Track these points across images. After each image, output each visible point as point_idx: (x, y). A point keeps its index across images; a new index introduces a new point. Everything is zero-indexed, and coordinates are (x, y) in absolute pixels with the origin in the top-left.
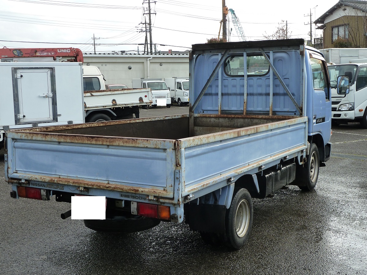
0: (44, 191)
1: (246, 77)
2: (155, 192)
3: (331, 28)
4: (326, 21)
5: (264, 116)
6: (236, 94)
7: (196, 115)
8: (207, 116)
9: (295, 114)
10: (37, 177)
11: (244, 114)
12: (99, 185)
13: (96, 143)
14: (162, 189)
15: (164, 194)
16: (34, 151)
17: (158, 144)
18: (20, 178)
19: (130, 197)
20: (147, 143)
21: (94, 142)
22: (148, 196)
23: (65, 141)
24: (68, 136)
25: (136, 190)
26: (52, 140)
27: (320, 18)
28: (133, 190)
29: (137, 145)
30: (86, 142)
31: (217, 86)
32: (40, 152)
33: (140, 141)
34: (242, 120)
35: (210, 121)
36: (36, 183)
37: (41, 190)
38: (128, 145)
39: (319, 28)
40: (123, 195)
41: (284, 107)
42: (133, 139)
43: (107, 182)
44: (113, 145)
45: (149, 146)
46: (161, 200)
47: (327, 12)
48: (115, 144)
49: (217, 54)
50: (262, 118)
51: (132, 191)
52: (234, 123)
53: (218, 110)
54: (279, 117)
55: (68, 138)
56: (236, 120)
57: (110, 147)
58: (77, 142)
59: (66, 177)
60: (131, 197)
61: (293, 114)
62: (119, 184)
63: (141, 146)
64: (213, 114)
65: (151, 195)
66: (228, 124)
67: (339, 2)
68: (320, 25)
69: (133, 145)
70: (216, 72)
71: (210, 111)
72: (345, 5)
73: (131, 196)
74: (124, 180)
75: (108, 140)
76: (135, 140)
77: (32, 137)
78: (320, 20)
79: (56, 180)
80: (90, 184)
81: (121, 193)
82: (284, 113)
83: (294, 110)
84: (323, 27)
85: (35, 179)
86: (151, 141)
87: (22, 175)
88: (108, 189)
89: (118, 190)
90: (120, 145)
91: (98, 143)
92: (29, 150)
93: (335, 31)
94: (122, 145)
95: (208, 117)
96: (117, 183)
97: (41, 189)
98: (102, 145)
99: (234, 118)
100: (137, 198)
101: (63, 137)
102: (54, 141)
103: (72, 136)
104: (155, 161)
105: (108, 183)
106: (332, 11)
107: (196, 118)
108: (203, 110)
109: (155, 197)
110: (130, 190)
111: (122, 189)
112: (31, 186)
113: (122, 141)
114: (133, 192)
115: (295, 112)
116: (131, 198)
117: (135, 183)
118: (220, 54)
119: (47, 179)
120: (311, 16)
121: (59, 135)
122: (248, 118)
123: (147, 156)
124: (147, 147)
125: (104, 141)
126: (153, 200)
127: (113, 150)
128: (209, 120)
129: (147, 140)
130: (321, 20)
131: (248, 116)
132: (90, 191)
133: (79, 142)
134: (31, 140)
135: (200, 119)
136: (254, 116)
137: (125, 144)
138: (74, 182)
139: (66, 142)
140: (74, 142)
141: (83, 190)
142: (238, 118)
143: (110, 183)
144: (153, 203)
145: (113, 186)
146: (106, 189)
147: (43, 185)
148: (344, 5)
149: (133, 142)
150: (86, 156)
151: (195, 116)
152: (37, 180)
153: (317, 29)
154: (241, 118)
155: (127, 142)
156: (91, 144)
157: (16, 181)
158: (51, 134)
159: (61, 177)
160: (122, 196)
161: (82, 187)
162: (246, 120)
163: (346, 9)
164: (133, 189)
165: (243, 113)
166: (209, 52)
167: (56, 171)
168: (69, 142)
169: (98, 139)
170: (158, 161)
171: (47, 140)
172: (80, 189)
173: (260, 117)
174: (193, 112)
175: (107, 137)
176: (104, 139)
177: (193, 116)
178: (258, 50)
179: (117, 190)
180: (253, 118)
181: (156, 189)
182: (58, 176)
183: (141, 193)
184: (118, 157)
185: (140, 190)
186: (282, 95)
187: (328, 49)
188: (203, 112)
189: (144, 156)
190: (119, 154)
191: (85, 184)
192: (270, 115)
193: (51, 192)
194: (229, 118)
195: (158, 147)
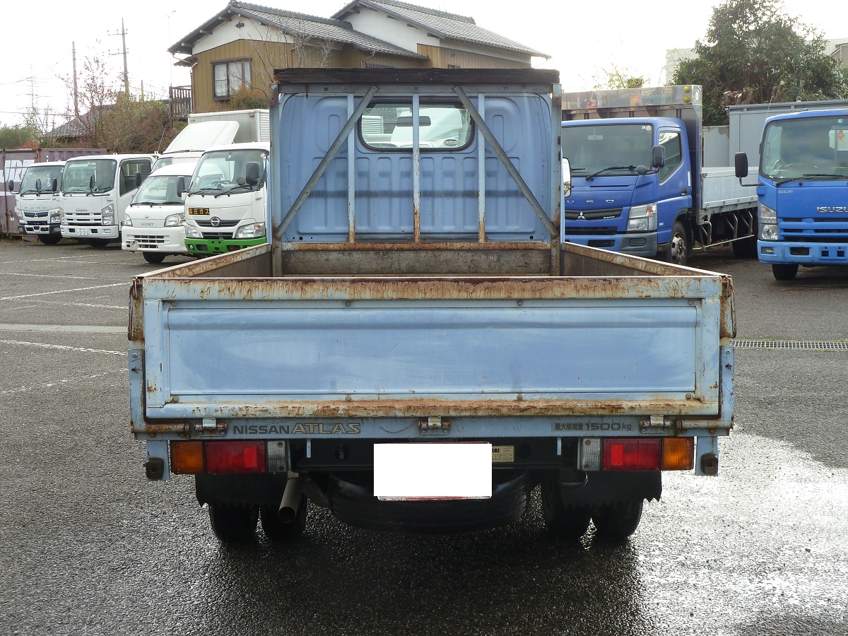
0: (280, 444)
1: (416, 154)
2: (668, 405)
3: (210, 66)
4: (197, 50)
5: (466, 245)
6: (389, 194)
7: (288, 246)
8: (319, 247)
9: (532, 238)
10: (268, 406)
11: (417, 240)
12: (494, 405)
13: (488, 296)
14: (683, 396)
15: (695, 408)
16: (249, 332)
17: (680, 287)
18: (197, 415)
19: (585, 427)
20: (649, 288)
21: (480, 294)
22: (648, 418)
23: (379, 296)
24: (386, 281)
25: (614, 407)
26: (330, 297)
27: (183, 41)
28: (603, 408)
29: (619, 294)
30: (455, 295)
31: (345, 174)
32: (271, 334)
33: (629, 283)
34: (411, 255)
35: (327, 260)
36: (251, 424)
37: (270, 444)
38: (591, 295)
39: (181, 63)
40: (564, 425)
41: (507, 224)
42: (605, 280)
43: (515, 397)
44: (543, 297)
45: (654, 294)
46: (687, 424)
47: (200, 28)
48: (550, 295)
49: (345, 94)
50: (461, 250)
51: (601, 412)
52: (392, 263)
53: (348, 234)
54: (503, 246)
55: (390, 286)
56: (395, 255)
57: (525, 304)
58: (420, 296)
59: (375, 397)
60: (588, 427)
61: (528, 237)
62: (555, 397)
63: (633, 294)
64: (336, 243)
65: (658, 415)
66: (374, 266)
67: (228, 8)
68: (184, 56)
69: (609, 294)
70: (342, 139)
71: (321, 236)
72: (242, 16)
73: (588, 425)
74: (567, 387)
75: (528, 285)
76: (614, 282)
77: (250, 291)
78: (183, 45)
79: (342, 407)
80: (465, 405)
81: (558, 421)
82: (506, 235)
83: (530, 230)
84: (190, 61)
85: (258, 414)
86: (660, 283)
87: (205, 406)
88: (525, 413)
89: (559, 414)
90: (568, 296)
91: (495, 295)
92: (226, 331)
93: (221, 72)
94: (574, 295)
95: (323, 250)
96: (548, 397)
97: (266, 441)
98: (509, 299)
99: (391, 250)
100: (606, 427)
101: (372, 285)
102: (337, 298)
103: (402, 281)
104: (664, 331)
105: (520, 399)
106: (210, 28)
107: (286, 254)
108: (299, 233)
109: (666, 417)
110: (596, 408)
111: (571, 409)
112: (230, 436)
113: (573, 286)
114: (606, 412)
115: (533, 233)
116: (588, 429)
117: (605, 389)
118: (351, 97)
119: (309, 408)
120: (123, 34)
121: (353, 282)
122: (426, 250)
123: (642, 320)
124: (648, 298)
125: (513, 289)
126: (664, 427)
127: (537, 312)
128: (323, 257)
129: (650, 280)
130: (187, 45)
131: (426, 245)
132: (454, 427)
133: (428, 296)
134: (244, 300)
135: (300, 255)
136: (442, 245)
137: (582, 294)
138: (410, 407)
139: (382, 300)
140: (411, 297)
141: (439, 424)
142: (402, 250)
143: (525, 396)
144: (654, 435)
145: (541, 405)
146: (518, 414)
147: (281, 427)
148: (239, 15)
149: (608, 287)
150: (444, 332)
151: (285, 249)
152: (269, 416)
153: (176, 64)
154: (409, 250)
155: (587, 288)
156: (472, 300)
157: (180, 427)
158: (323, 281)
159: (353, 398)
160: (558, 427)
161: (436, 417)
162: (423, 254)
163: (243, 25)
164: (603, 406)
165: (413, 239)
166: (322, 90)
167: (333, 384)
168: (392, 300)
169: (494, 284)
170: (672, 330)
171: (308, 296)
172: (430, 424)
173: (458, 245)
174: (279, 239)
175: (525, 279)
176: (515, 284)
177: (279, 249)
178: (451, 90)
179: (554, 413)
180: (439, 249)
181: (665, 398)
182: (343, 397)
183: (627, 412)
184: (550, 329)
185: (626, 404)
186: (503, 196)
187: (252, 111)
188: (301, 238)
189: (635, 320)
190: (557, 320)
191: (448, 408)
192: (482, 240)
193: (309, 444)
194: (377, 251)
195: (679, 295)
